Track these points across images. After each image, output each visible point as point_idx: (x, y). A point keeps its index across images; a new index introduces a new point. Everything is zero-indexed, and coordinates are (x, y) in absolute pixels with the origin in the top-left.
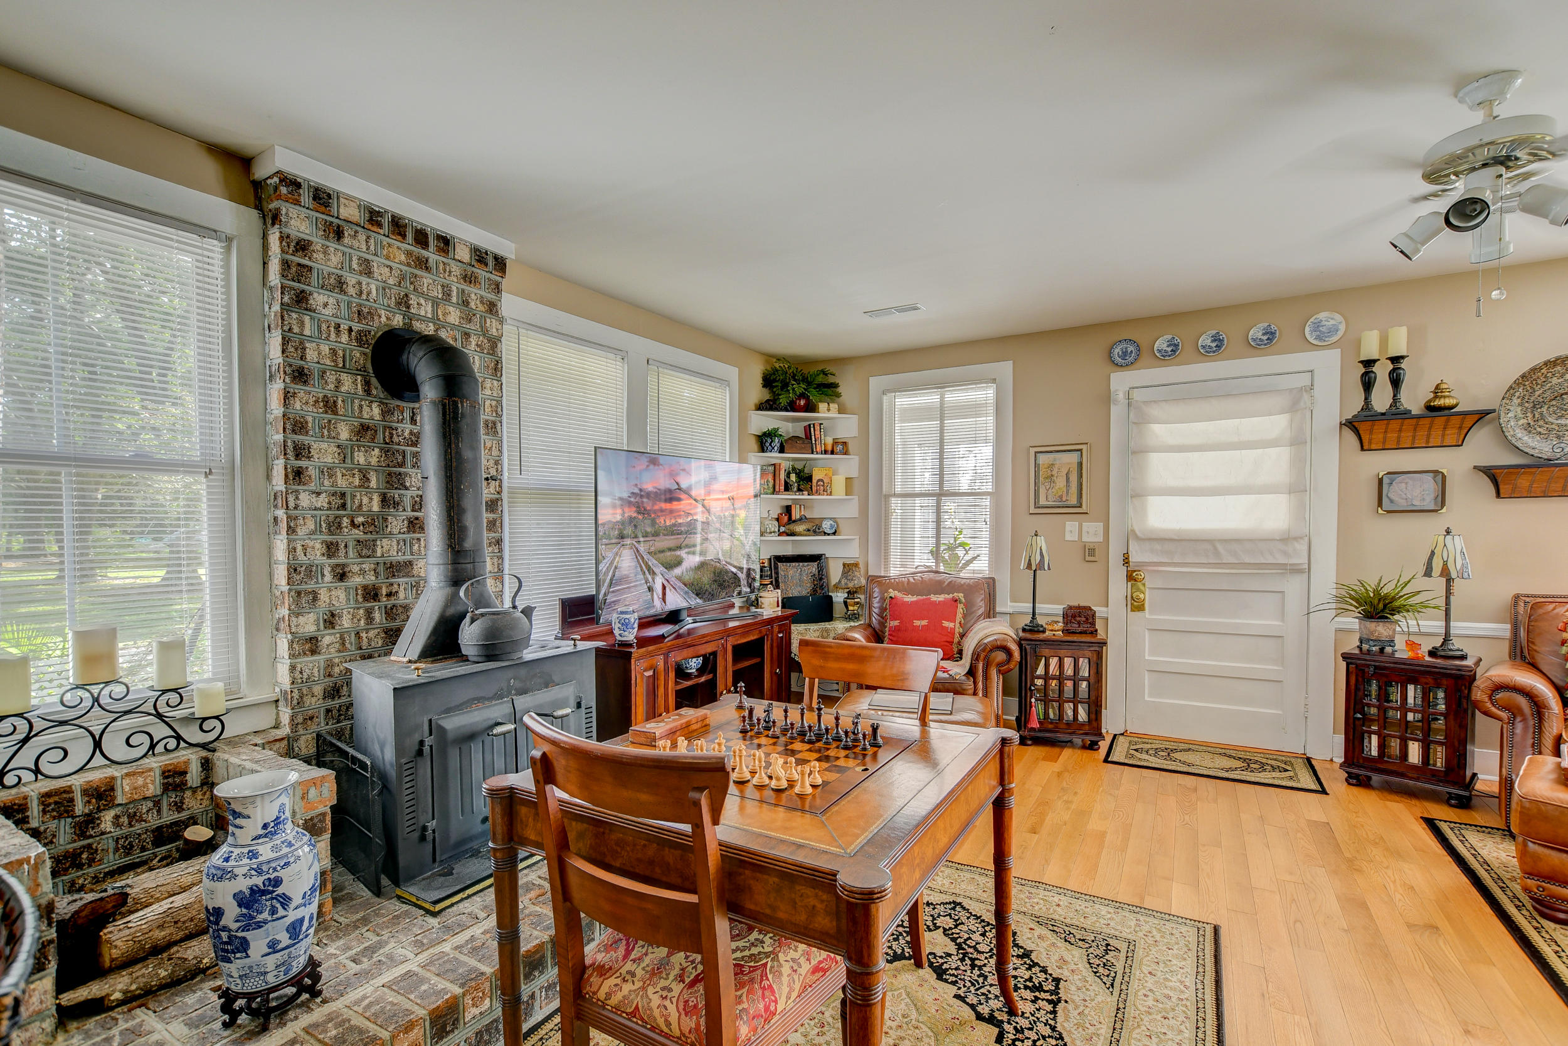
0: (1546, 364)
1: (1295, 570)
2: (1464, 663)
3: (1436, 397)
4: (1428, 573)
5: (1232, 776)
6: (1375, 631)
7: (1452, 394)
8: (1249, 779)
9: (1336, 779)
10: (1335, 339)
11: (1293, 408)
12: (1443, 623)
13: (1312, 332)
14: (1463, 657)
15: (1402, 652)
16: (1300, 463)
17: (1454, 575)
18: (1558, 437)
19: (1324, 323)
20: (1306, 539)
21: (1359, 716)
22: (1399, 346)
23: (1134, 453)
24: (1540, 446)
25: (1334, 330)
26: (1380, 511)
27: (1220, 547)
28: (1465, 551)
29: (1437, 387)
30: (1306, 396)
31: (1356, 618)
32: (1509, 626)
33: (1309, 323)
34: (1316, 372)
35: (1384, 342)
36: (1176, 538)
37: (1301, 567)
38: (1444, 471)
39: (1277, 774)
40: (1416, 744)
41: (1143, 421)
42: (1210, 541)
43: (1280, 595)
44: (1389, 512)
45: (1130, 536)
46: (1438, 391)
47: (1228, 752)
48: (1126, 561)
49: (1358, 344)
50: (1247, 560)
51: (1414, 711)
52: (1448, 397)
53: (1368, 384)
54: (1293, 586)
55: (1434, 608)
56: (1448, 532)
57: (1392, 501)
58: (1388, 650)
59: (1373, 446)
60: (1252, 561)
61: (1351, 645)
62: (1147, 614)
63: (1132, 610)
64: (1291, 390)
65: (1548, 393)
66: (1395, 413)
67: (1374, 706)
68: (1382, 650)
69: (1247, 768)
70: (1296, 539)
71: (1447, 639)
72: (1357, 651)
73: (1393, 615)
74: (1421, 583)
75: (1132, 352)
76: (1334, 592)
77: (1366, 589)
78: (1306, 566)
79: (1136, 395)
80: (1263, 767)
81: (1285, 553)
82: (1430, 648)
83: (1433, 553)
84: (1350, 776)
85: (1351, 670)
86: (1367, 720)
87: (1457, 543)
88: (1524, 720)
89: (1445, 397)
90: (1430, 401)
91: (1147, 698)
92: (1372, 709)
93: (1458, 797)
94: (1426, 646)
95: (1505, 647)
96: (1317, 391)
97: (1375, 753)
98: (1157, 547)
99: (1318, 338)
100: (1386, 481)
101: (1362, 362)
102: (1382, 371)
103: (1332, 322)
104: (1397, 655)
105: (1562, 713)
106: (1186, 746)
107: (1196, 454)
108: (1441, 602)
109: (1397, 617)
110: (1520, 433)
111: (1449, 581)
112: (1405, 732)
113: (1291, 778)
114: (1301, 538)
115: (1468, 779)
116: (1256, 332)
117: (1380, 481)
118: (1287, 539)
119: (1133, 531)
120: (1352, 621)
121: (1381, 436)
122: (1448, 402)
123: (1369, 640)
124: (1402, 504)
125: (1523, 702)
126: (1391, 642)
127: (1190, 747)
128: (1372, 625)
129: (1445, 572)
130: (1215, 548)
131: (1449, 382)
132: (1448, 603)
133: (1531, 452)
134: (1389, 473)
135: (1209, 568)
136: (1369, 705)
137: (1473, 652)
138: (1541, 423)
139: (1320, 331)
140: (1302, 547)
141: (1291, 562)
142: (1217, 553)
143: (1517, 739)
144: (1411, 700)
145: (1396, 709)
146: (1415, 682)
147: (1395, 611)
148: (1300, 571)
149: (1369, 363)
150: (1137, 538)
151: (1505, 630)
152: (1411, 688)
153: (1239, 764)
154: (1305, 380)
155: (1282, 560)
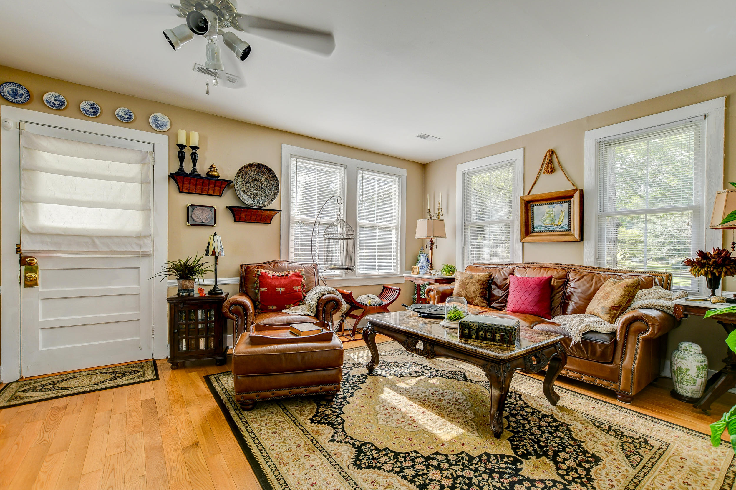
0: (249, 165)
1: (145, 255)
2: (222, 296)
3: (211, 171)
4: (207, 255)
5: (103, 386)
6: (185, 285)
7: (217, 171)
8: (112, 385)
9: (167, 368)
10: (165, 129)
11: (142, 162)
12: (214, 279)
13: (153, 122)
14: (222, 293)
15: (197, 294)
16: (146, 194)
17: (217, 255)
18: (254, 198)
19: (159, 119)
20: (151, 237)
21: (176, 331)
22: (195, 142)
23: (24, 169)
24: (248, 201)
25: (164, 125)
26: (188, 224)
27: (97, 241)
28: (221, 243)
29: (211, 166)
30: (150, 157)
31: (176, 279)
32: (239, 278)
33: (151, 116)
34: (155, 145)
35: (188, 139)
36: (63, 234)
37: (148, 253)
38: (215, 207)
39: (132, 376)
40: (203, 339)
41: (32, 147)
42: (90, 237)
43: (137, 270)
44: (192, 225)
45: (22, 231)
46: (212, 168)
47: (104, 371)
48: (18, 250)
49: (176, 136)
50: (115, 249)
51: (202, 323)
52: (216, 172)
53: (181, 157)
54: (144, 264)
55: (210, 271)
56: (215, 234)
57: (193, 220)
58: (192, 294)
59: (185, 191)
60: (119, 250)
61: (174, 294)
62: (40, 288)
63: (26, 286)
64: (141, 151)
65: (250, 179)
66: (194, 175)
67: (184, 324)
68: (189, 294)
69: (115, 378)
70: (146, 237)
71: (216, 285)
72: (177, 297)
73: (193, 276)
74: (205, 259)
75: (22, 95)
76: (166, 266)
77: (181, 263)
78: (151, 252)
79: (26, 127)
80: (124, 374)
81: (139, 245)
82: (209, 291)
83: (209, 244)
84: (173, 364)
85: (172, 307)
86: (180, 333)
87: (218, 239)
88: (241, 318)
89: (214, 171)
90: (208, 172)
91: (41, 349)
92: (183, 326)
93: (220, 361)
94: (207, 290)
95: (238, 287)
96: (156, 155)
97: (184, 349)
98: (48, 239)
99: (156, 126)
100: (190, 209)
101: (178, 145)
102: (188, 152)
103: (163, 120)
104: (195, 296)
105: (254, 312)
106: (71, 375)
107: (79, 179)
108: (213, 268)
109: (194, 277)
110: (242, 194)
111: (216, 257)
112: (198, 334)
113: (140, 376)
114: (148, 236)
115: (224, 350)
116: (120, 111)
117: (188, 208)
118: (139, 237)
119: (24, 227)
120: (174, 282)
121: (188, 186)
122: (216, 174)
123: (182, 290)
124: (198, 221)
125: (241, 309)
126: (192, 290)
127: (75, 375)
128: (182, 282)
129: (214, 254)
130: (94, 242)
131: (216, 166)
132: (216, 268)
133: (245, 202)
134: (191, 205)
135: (89, 254)
136: (182, 324)
137: (225, 290)
138: (248, 191)
139: (158, 123)
140: (149, 242)
141: (142, 250)
142: (94, 244)
143: (239, 327)
144: (200, 318)
145: (194, 324)
146: (201, 308)
147: (194, 273)
148: (148, 256)
149: (182, 147)
150: (28, 232)
151: (237, 280)
152: (200, 312)
153: (107, 377)
154: (149, 148)
155: (137, 249)
